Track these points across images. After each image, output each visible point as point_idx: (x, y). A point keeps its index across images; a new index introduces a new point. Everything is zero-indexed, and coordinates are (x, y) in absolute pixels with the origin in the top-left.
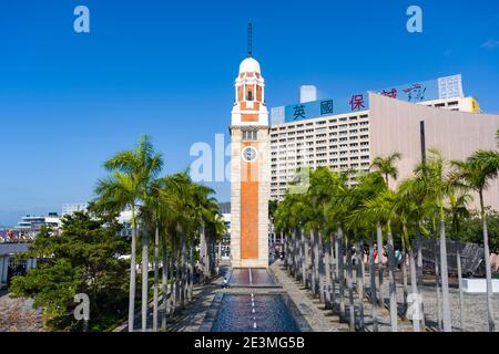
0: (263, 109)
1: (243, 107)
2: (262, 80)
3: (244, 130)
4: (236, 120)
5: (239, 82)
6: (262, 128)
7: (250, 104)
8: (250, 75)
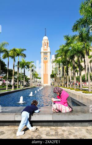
0: (49, 48)
1: (44, 47)
2: (48, 41)
3: (44, 53)
4: (42, 50)
5: (43, 42)
6: (49, 52)
7: (45, 47)
8: (45, 40)
